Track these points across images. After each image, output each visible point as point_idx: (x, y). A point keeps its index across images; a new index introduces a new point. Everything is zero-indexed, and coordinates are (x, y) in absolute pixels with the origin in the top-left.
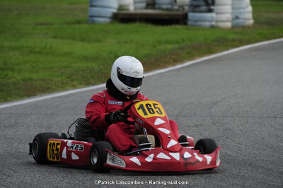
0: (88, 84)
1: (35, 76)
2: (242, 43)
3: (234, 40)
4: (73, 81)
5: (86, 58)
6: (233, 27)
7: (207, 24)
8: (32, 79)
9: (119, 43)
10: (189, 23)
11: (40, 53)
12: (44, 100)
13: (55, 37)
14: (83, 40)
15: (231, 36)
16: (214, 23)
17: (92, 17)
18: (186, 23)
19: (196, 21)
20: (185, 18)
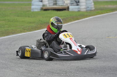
0: (30, 31)
1: (10, 29)
2: (90, 16)
3: (87, 15)
4: (24, 30)
5: (30, 23)
6: (87, 11)
7: (77, 10)
8: (8, 30)
10: (70, 10)
11: (12, 21)
12: (13, 37)
13: (18, 16)
14: (29, 17)
15: (86, 14)
16: (79, 10)
17: (33, 9)
18: (68, 10)
19: (72, 9)
20: (68, 8)
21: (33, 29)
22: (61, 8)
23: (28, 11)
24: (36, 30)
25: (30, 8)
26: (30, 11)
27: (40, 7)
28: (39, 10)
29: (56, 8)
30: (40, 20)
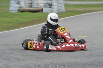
0: (8, 30)
4: (3, 29)
5: (8, 23)
6: (58, 13)
7: (50, 12)
9: (20, 18)
10: (44, 12)
14: (7, 17)
16: (52, 12)
17: (11, 10)
18: (42, 12)
19: (46, 11)
20: (42, 10)
21: (10, 28)
22: (36, 10)
23: (6, 12)
24: (13, 29)
25: (9, 9)
26: (8, 12)
27: (17, 9)
28: (16, 11)
29: (31, 9)
30: (17, 21)
